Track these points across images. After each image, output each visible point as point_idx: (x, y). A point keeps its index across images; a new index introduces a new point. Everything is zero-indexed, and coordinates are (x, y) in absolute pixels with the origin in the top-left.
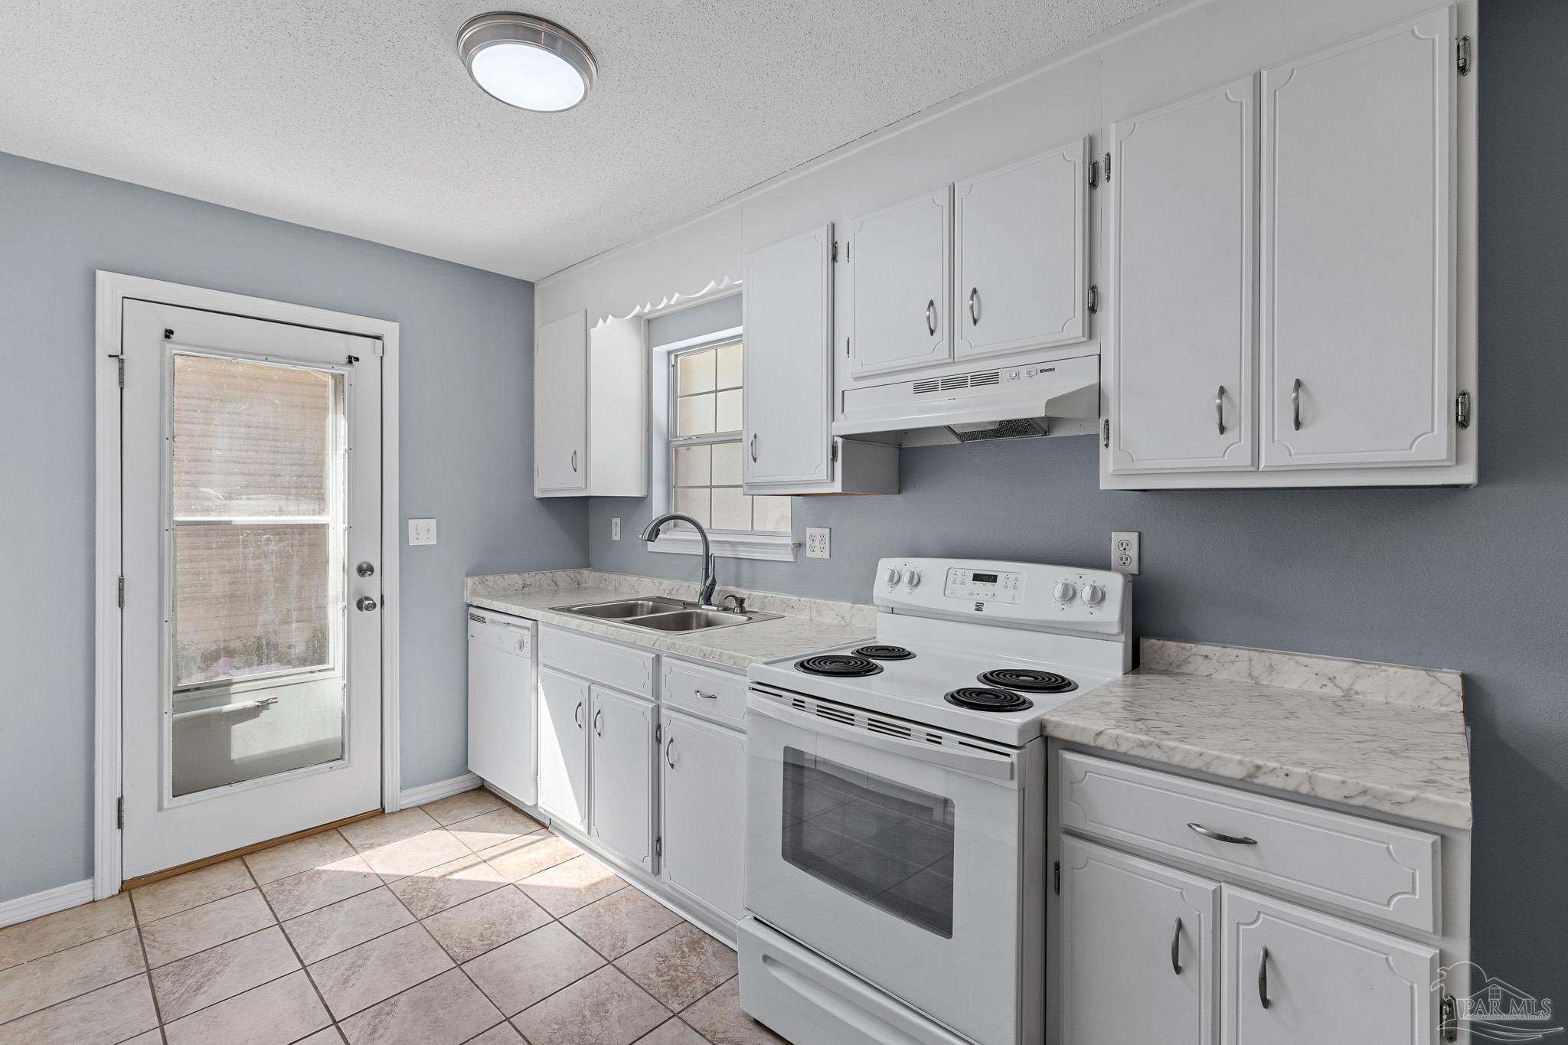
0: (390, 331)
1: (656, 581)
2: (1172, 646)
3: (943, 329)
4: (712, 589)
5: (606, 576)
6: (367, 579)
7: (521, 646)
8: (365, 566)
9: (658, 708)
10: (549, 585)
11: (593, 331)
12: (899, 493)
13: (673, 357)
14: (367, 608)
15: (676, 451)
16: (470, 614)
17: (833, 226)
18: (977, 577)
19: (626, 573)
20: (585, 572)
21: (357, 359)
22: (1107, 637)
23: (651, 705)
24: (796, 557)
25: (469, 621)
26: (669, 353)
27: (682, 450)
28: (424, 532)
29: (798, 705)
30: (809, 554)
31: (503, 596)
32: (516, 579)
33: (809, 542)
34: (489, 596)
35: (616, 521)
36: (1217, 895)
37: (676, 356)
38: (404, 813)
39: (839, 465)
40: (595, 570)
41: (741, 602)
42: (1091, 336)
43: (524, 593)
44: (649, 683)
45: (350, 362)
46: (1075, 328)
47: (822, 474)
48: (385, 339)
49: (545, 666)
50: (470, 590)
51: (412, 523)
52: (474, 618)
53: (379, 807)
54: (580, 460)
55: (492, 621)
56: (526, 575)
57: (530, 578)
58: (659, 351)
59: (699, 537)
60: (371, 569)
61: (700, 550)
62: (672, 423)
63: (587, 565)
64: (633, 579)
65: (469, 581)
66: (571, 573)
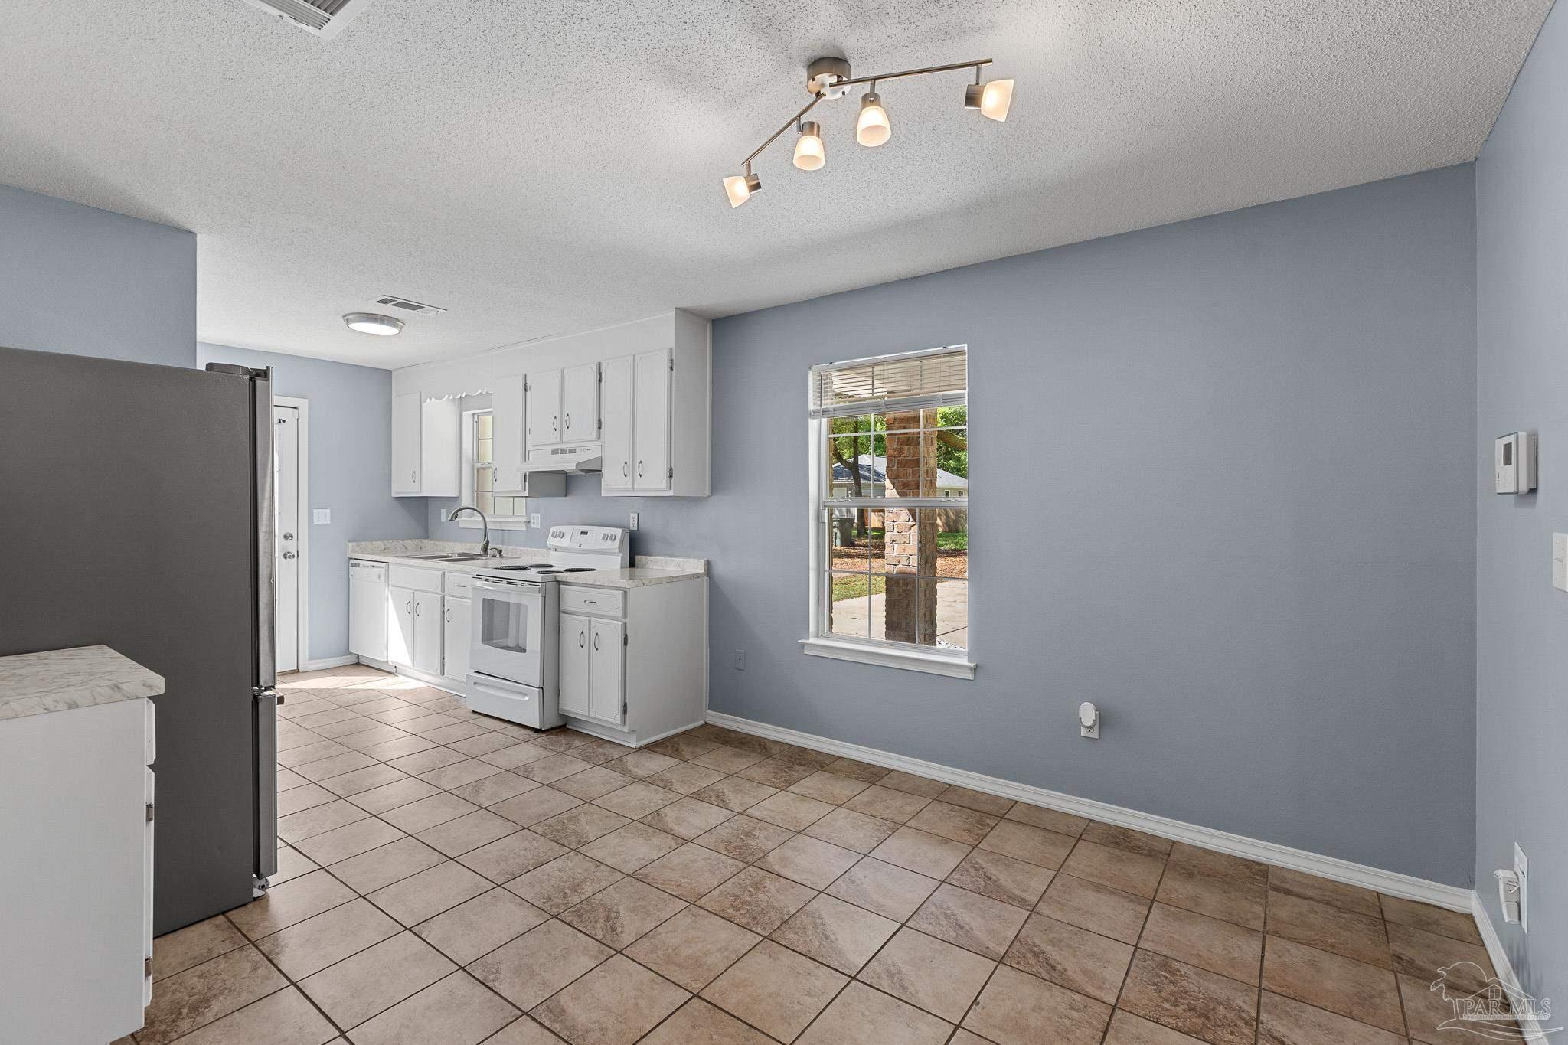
0: (303, 404)
1: (463, 544)
2: (643, 557)
3: (558, 430)
4: (487, 546)
5: (437, 543)
6: (289, 542)
7: (380, 576)
8: (288, 535)
9: (444, 596)
10: (401, 548)
11: (424, 404)
12: (566, 496)
13: (476, 417)
14: (290, 557)
15: (478, 471)
16: (352, 563)
17: (526, 375)
18: (582, 533)
19: (448, 540)
20: (426, 541)
21: (284, 421)
22: (613, 554)
23: (440, 596)
24: (527, 527)
25: (351, 567)
26: (474, 414)
27: (481, 471)
28: (323, 516)
29: (487, 580)
30: (533, 526)
31: (373, 552)
32: (380, 544)
33: (532, 521)
34: (363, 553)
35: (443, 511)
36: (590, 621)
37: (478, 416)
38: (310, 673)
39: (527, 484)
40: (432, 540)
41: (500, 552)
42: (599, 438)
43: (385, 551)
44: (440, 585)
45: (280, 422)
46: (594, 436)
47: (520, 488)
48: (300, 408)
49: (393, 586)
50: (350, 548)
51: (315, 511)
52: (352, 565)
53: (296, 668)
54: (417, 477)
55: (364, 566)
56: (386, 542)
57: (388, 544)
58: (467, 415)
59: (481, 519)
60: (292, 537)
61: (482, 526)
62: (475, 453)
63: (427, 538)
64: (451, 544)
65: (350, 545)
66: (416, 542)
